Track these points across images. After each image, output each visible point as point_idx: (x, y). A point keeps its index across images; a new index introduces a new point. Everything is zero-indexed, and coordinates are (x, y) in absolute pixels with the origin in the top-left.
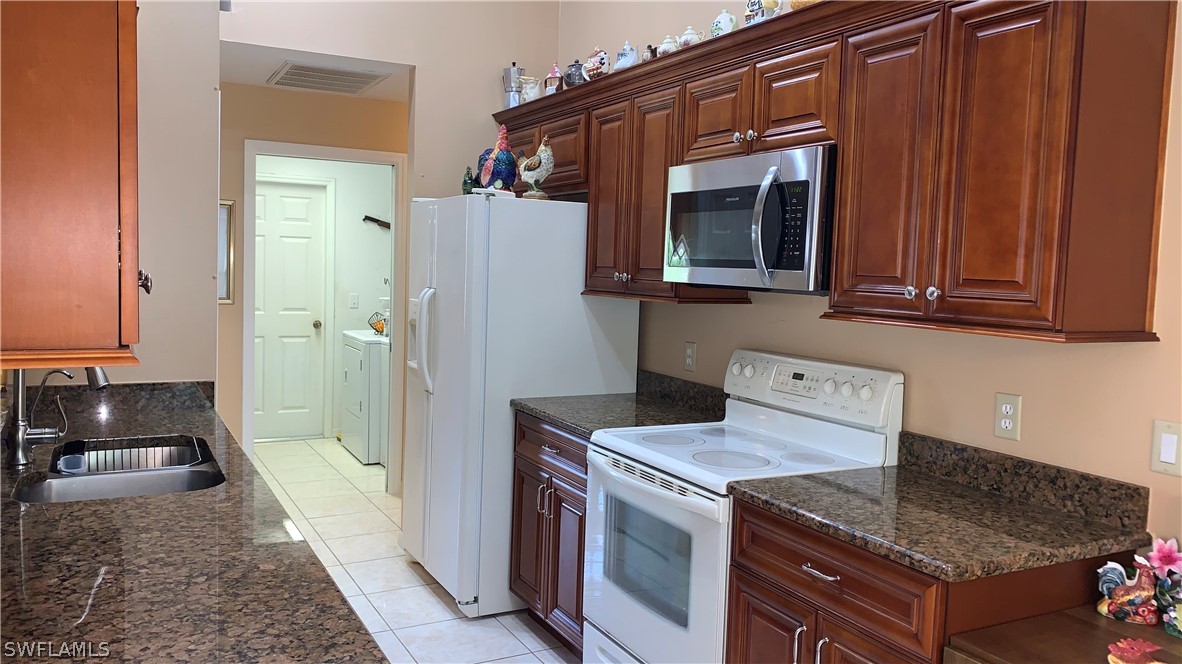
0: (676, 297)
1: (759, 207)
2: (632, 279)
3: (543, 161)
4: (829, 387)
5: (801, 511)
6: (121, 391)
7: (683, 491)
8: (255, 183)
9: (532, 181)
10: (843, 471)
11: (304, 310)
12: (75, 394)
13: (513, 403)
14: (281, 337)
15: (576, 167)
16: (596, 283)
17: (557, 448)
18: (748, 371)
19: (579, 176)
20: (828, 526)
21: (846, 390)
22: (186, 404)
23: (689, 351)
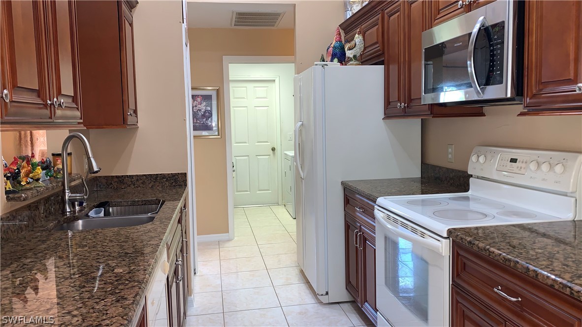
0: (431, 114)
1: (471, 47)
2: (408, 106)
3: (357, 43)
4: (533, 166)
5: (492, 249)
6: (142, 178)
7: (423, 235)
8: (229, 81)
9: (351, 56)
10: (540, 223)
11: (267, 142)
12: (120, 179)
13: (342, 183)
14: (256, 156)
15: (378, 45)
16: (390, 112)
17: (363, 208)
18: (482, 159)
19: (379, 50)
20: (509, 260)
21: (545, 167)
22: (173, 184)
23: (450, 150)
